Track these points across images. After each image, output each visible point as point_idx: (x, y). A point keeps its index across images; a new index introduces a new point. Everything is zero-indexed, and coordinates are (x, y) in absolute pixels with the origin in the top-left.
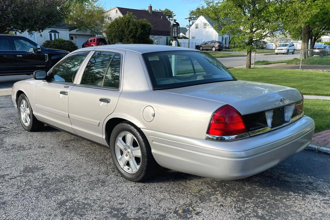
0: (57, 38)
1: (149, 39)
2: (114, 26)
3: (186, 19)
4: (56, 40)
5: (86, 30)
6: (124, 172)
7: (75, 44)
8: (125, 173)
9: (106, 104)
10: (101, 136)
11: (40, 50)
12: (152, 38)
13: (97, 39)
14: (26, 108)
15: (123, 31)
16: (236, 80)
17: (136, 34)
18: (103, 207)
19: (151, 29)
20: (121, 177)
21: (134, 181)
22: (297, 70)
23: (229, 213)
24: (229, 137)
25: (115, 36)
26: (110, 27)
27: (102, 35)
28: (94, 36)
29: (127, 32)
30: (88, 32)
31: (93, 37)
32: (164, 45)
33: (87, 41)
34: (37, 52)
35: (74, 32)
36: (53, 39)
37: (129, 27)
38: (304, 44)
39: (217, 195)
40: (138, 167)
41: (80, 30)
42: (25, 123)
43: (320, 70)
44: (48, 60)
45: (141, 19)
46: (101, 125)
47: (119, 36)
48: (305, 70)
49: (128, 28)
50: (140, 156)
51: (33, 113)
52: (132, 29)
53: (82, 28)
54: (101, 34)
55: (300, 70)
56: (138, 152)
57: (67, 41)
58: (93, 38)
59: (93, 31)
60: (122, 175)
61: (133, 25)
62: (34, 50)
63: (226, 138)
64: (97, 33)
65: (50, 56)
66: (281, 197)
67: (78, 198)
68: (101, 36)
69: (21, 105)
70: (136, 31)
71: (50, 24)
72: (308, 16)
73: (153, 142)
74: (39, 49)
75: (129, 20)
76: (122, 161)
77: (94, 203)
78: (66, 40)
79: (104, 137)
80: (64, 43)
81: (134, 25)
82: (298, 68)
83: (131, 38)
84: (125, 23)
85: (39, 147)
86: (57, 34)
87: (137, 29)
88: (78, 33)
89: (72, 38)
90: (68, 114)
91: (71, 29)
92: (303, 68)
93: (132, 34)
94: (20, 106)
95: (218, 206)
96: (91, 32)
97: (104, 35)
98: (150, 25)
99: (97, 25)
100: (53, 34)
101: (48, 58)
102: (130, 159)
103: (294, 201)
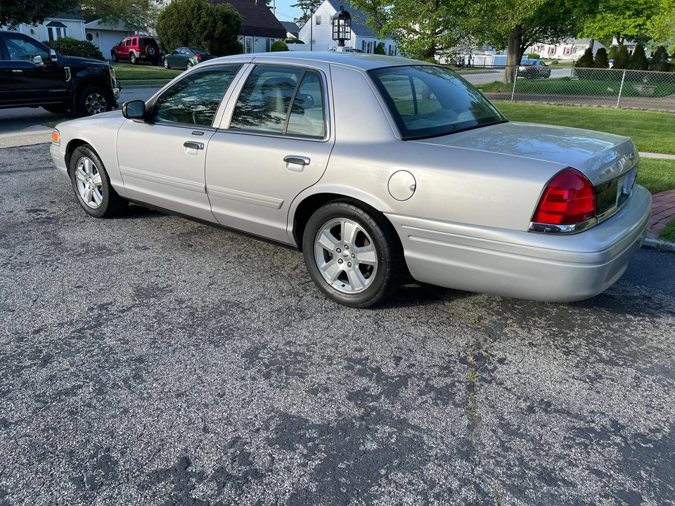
0: (63, 36)
1: (238, 42)
2: (172, 15)
3: (293, 6)
4: (62, 41)
5: (117, 22)
6: (334, 291)
7: (98, 48)
8: (335, 293)
9: (299, 167)
10: (283, 227)
11: (55, 60)
12: (241, 41)
13: (140, 39)
14: (92, 174)
15: (190, 26)
16: (507, 122)
17: (214, 31)
18: (330, 358)
19: (240, 22)
20: (326, 299)
21: (357, 308)
22: (506, 102)
23: (555, 358)
24: (567, 226)
25: (174, 35)
26: (163, 18)
27: (147, 31)
28: (132, 33)
29: (197, 29)
30: (121, 27)
31: (131, 35)
32: (264, 52)
33: (121, 43)
34: (49, 64)
35: (93, 25)
36: (55, 38)
37: (200, 19)
38: (512, 57)
39: (511, 326)
40: (368, 282)
41: (105, 21)
42: (89, 201)
43: (545, 103)
44: (70, 78)
45: (221, 2)
46: (286, 207)
47: (183, 34)
48: (520, 103)
49: (198, 21)
50: (373, 263)
51: (112, 183)
52: (206, 23)
53: (108, 17)
54: (145, 29)
55: (511, 102)
56: (369, 256)
57: (81, 43)
58: (132, 38)
59: (130, 24)
60: (329, 297)
61: (207, 15)
62: (44, 60)
63: (563, 228)
64: (138, 28)
65: (74, 71)
66: (619, 324)
67: (274, 344)
68: (146, 34)
69: (79, 168)
70: (214, 27)
71: (57, 9)
72: (531, 8)
73: (411, 238)
74: (54, 57)
75: (199, 5)
76: (329, 272)
77: (308, 350)
78: (80, 40)
79: (290, 228)
80: (77, 45)
81: (210, 14)
82: (509, 98)
83: (205, 39)
84: (193, 11)
85: (138, 248)
86: (62, 29)
87: (215, 22)
88: (102, 27)
89: (89, 37)
90: (204, 185)
91: (88, 18)
92: (516, 99)
93: (206, 32)
94: (76, 169)
95: (526, 345)
96: (126, 26)
97: (152, 32)
98: (238, 16)
99: (136, 12)
100: (54, 29)
101: (70, 74)
102: (350, 268)
103: (642, 330)
